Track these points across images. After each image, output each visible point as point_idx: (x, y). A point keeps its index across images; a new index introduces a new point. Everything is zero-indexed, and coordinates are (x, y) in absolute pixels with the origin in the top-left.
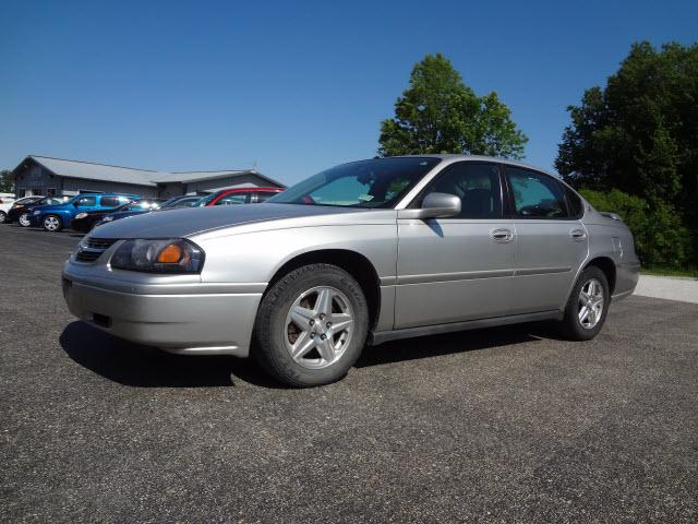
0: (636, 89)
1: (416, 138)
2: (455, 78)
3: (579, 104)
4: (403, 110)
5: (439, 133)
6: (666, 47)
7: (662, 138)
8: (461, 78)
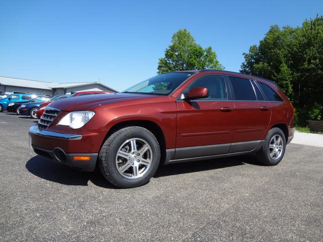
0: (272, 46)
1: (174, 67)
2: (192, 40)
3: (248, 52)
4: (169, 55)
5: (185, 65)
6: (284, 28)
7: (284, 68)
8: (195, 40)
